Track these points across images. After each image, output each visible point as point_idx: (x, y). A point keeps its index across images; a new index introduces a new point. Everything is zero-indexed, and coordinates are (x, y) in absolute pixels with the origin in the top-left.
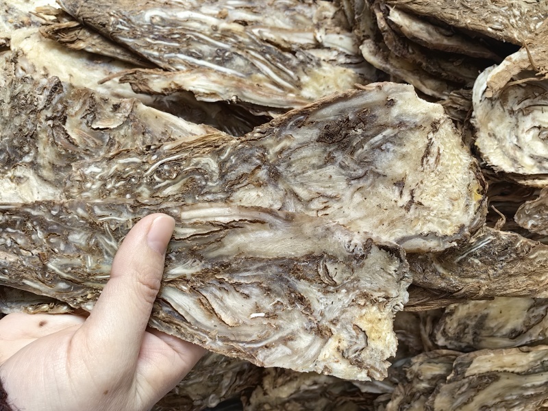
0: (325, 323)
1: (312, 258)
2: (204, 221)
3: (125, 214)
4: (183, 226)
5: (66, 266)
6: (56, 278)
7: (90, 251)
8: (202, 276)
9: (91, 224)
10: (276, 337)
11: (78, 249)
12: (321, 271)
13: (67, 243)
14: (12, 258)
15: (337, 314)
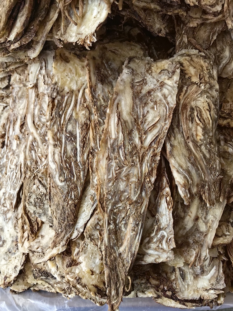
0: (158, 84)
1: (132, 87)
2: (116, 128)
3: (112, 164)
4: (118, 137)
5: (135, 191)
6: (140, 196)
7: (128, 179)
8: (139, 130)
9: (116, 180)
10: (164, 101)
11: (127, 186)
12: (138, 84)
13: (124, 191)
14: (131, 220)
15: (155, 80)
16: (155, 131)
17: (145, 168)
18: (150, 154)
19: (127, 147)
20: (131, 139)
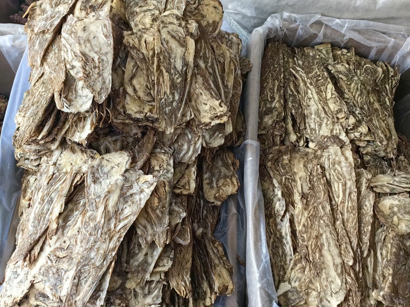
16: (126, 222)
17: (111, 245)
18: (118, 236)
19: (105, 228)
20: (109, 224)
